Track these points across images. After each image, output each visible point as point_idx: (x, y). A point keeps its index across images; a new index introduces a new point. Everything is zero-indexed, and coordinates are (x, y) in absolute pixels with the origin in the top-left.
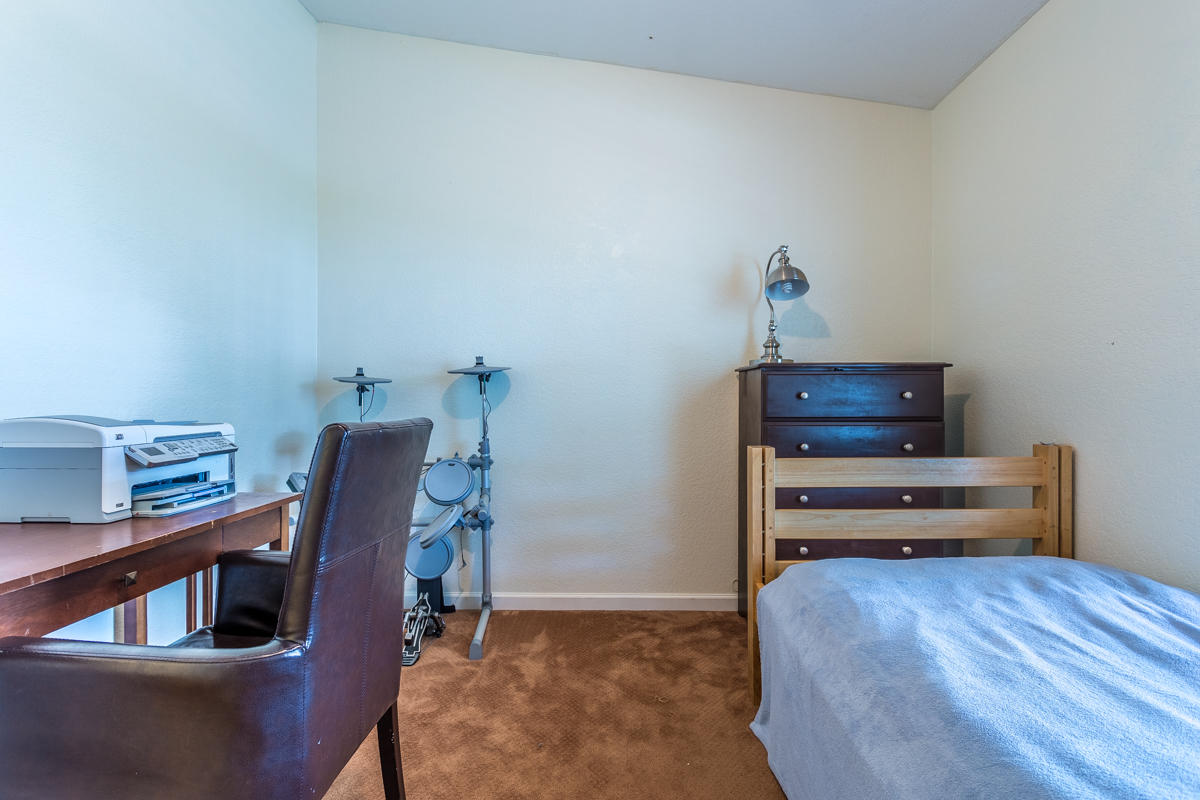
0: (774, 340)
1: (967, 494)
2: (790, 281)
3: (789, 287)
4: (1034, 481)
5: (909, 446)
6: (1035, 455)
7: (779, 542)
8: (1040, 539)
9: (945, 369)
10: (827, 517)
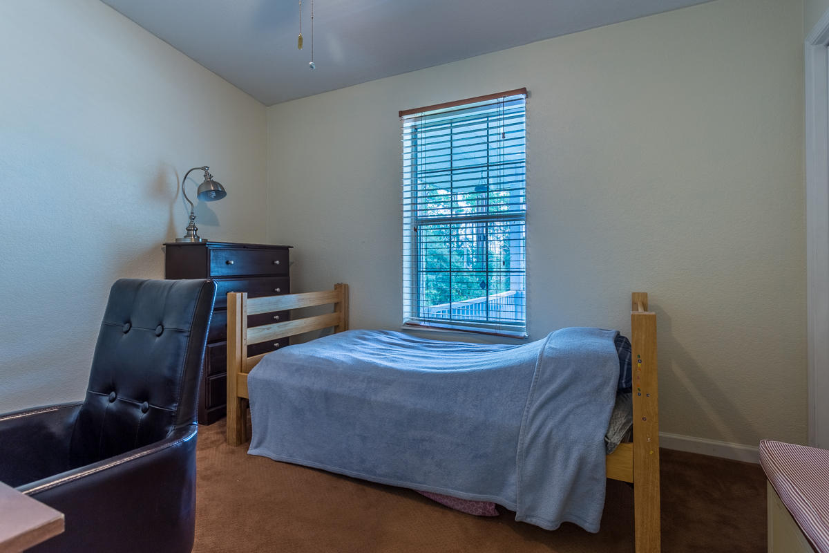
0: (194, 226)
1: (291, 312)
2: (214, 191)
3: (214, 194)
4: (335, 300)
5: (278, 290)
6: (335, 289)
7: (249, 347)
8: (338, 326)
9: (290, 249)
10: (268, 329)
